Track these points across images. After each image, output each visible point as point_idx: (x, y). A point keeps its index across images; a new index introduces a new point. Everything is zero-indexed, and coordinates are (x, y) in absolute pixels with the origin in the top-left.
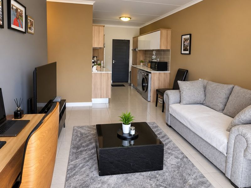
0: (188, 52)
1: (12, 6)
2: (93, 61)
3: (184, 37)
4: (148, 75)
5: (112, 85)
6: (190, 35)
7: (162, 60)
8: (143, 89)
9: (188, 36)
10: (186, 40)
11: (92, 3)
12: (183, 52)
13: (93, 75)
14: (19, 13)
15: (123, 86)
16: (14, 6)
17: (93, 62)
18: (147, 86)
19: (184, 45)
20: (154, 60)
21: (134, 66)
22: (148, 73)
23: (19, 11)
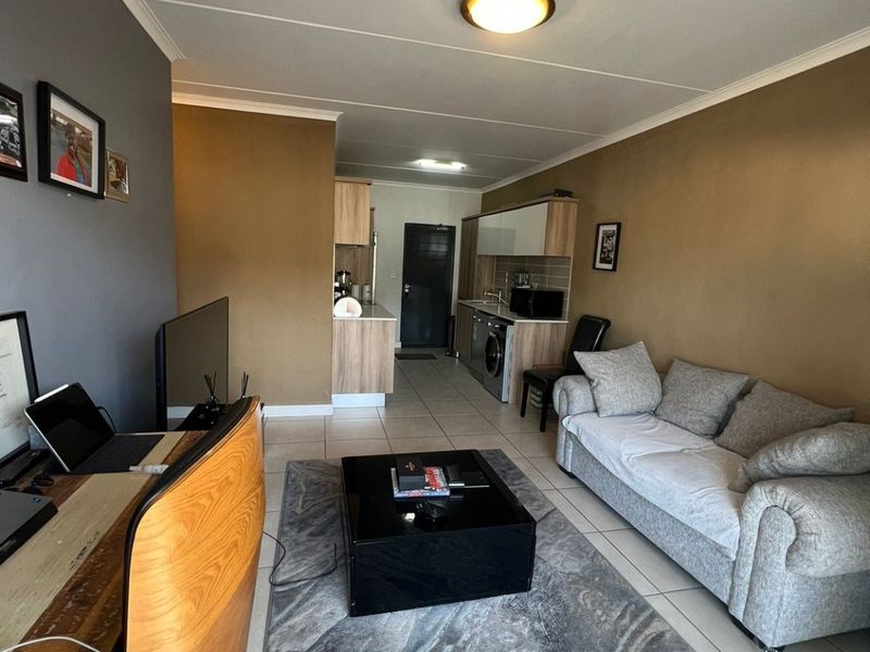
0: (610, 267)
1: (55, 117)
2: (337, 284)
3: (602, 228)
4: (504, 329)
5: (398, 356)
6: (619, 225)
7: (547, 286)
8: (490, 368)
9: (614, 228)
10: (608, 236)
11: (330, 116)
12: (598, 265)
13: (336, 326)
14: (80, 138)
15: (431, 357)
16: (62, 116)
17: (337, 289)
18: (502, 359)
19: (603, 247)
20: (523, 284)
21: (461, 301)
22: (505, 324)
23: (77, 130)
